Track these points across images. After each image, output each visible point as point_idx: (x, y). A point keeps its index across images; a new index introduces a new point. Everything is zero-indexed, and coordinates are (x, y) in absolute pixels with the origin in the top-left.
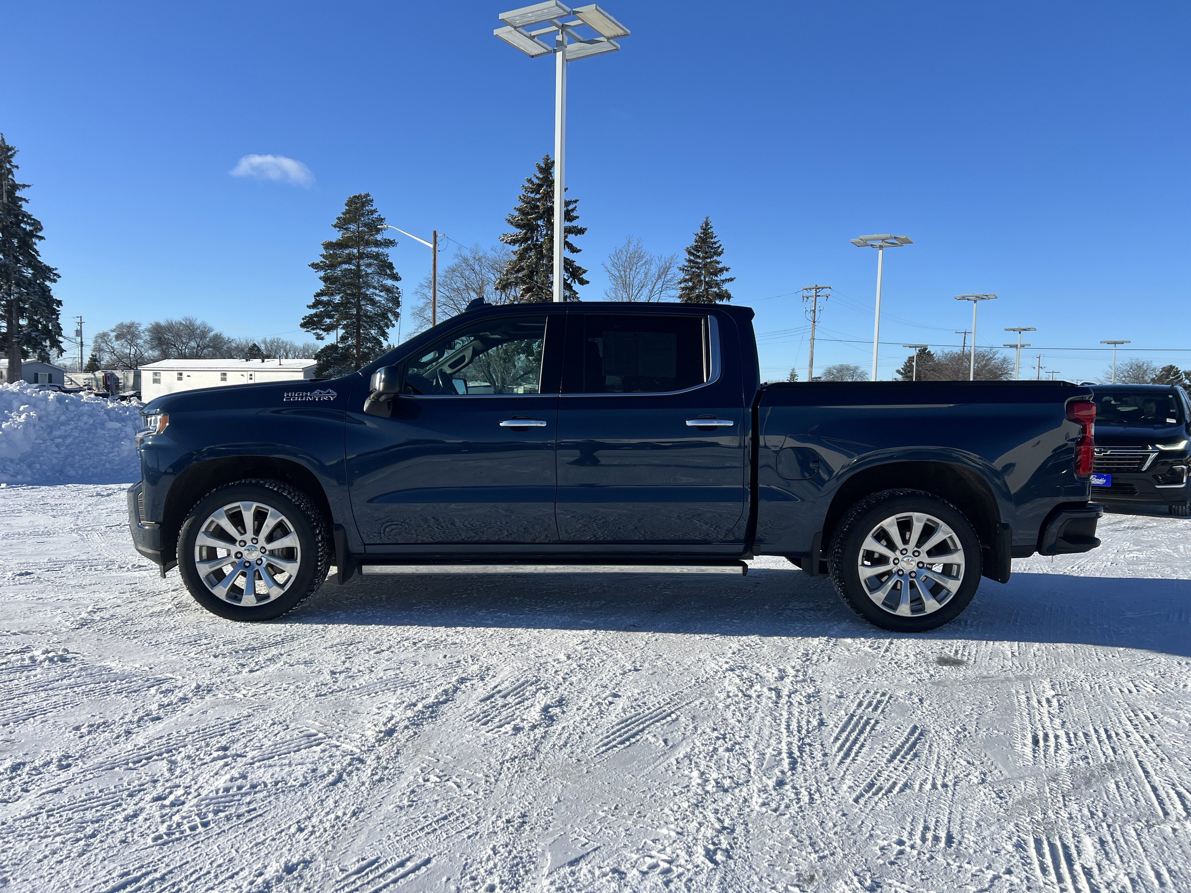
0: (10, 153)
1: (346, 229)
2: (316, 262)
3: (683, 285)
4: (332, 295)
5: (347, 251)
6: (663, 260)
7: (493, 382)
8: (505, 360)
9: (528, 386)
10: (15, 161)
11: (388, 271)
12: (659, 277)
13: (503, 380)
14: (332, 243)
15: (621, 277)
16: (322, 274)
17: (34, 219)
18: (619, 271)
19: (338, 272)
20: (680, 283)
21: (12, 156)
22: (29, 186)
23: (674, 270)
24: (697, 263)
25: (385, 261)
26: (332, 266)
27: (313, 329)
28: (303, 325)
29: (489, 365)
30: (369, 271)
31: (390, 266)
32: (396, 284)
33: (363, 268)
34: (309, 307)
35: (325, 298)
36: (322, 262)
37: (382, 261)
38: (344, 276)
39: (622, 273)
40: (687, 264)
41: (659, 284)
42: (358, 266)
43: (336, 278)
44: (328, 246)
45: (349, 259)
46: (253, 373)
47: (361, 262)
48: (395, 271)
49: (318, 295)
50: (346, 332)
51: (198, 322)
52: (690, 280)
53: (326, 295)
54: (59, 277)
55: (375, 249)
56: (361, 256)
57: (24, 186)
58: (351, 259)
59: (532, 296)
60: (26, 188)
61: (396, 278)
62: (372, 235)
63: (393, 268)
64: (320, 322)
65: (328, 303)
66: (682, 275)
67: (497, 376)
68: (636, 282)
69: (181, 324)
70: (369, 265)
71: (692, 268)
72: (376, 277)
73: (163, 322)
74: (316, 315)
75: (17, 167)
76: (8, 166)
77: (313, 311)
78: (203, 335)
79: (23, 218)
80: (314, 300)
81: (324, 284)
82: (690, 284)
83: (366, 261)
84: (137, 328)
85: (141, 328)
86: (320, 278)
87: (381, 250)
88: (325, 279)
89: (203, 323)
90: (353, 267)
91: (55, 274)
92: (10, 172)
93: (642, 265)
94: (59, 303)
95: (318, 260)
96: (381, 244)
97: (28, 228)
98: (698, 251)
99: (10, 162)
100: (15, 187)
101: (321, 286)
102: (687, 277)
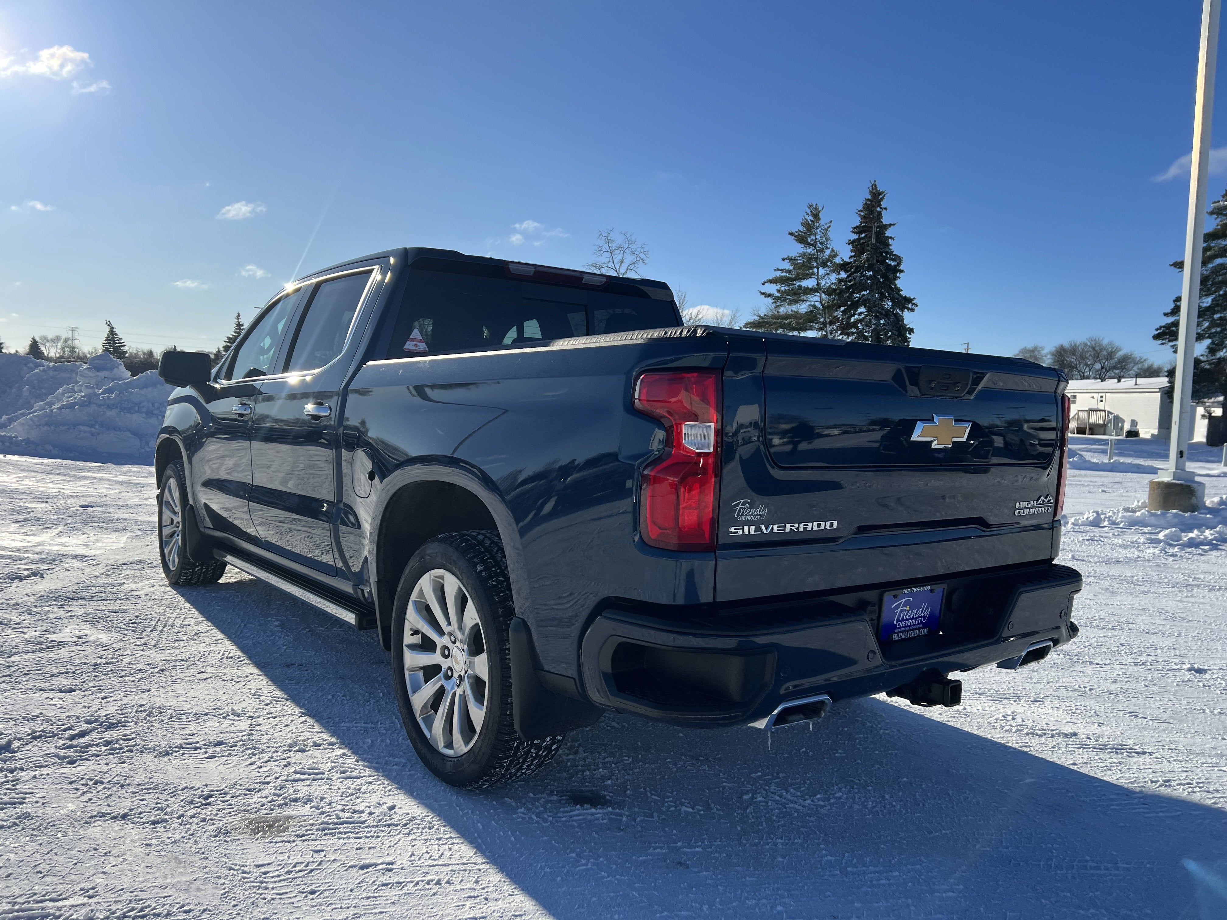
0: (881, 197)
10: (883, 204)
17: (895, 255)
21: (882, 199)
22: (894, 225)
27: (1169, 341)
28: (1156, 337)
34: (1166, 315)
46: (1104, 395)
50: (1213, 343)
51: (1105, 342)
54: (917, 306)
57: (890, 225)
60: (892, 227)
69: (1086, 345)
73: (1066, 345)
75: (886, 209)
76: (879, 209)
78: (1110, 355)
79: (887, 255)
84: (1039, 351)
85: (1044, 352)
89: (1110, 343)
91: (913, 304)
92: (880, 213)
94: (911, 331)
97: (893, 263)
99: (879, 205)
100: (885, 227)
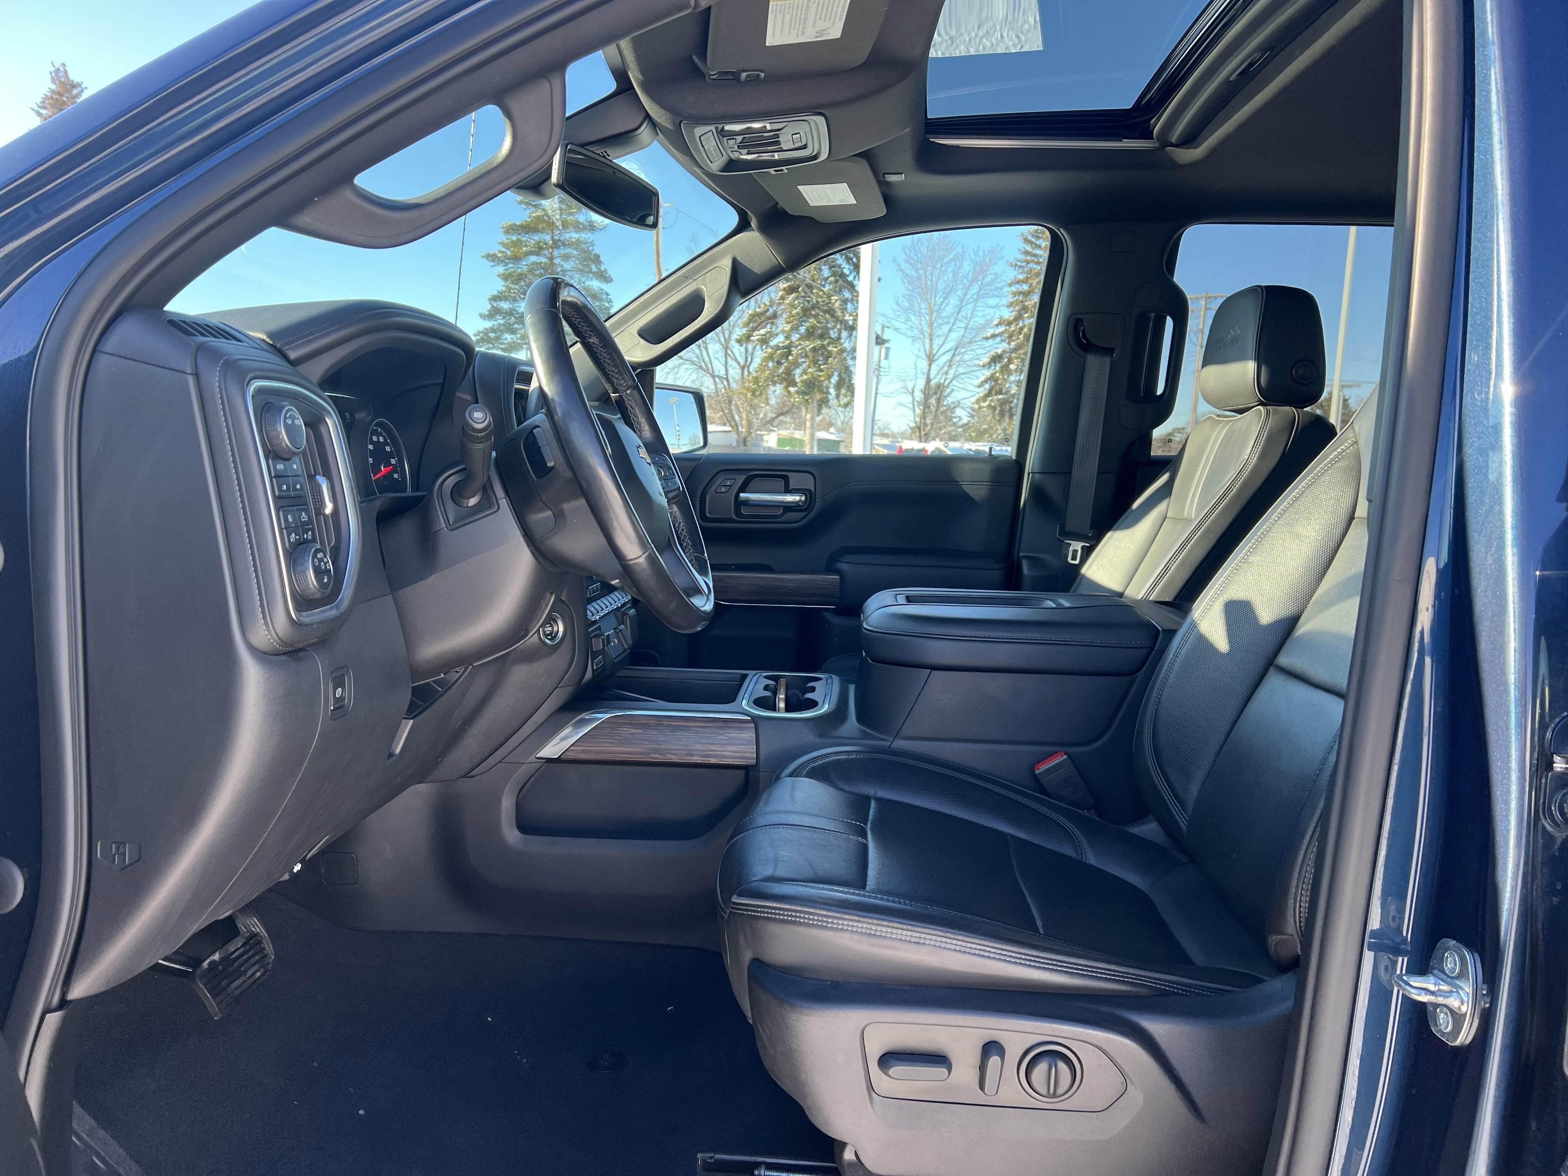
1: (535, 206)
2: (492, 252)
3: (1014, 289)
4: (515, 300)
5: (536, 238)
6: (981, 254)
7: (735, 427)
8: (753, 393)
9: (784, 433)
11: (593, 267)
12: (974, 280)
13: (750, 424)
14: (515, 225)
15: (919, 279)
16: (501, 269)
18: (917, 270)
19: (523, 267)
20: (1010, 285)
23: (1000, 267)
24: (1035, 255)
25: (589, 252)
26: (516, 259)
29: (730, 402)
30: (567, 266)
31: (597, 259)
32: (604, 286)
33: (557, 261)
35: (505, 305)
36: (500, 252)
37: (584, 251)
38: (530, 271)
39: (921, 272)
40: (1021, 257)
41: (975, 289)
42: (551, 259)
43: (520, 275)
44: (511, 229)
45: (539, 249)
47: (556, 253)
48: (603, 268)
49: (495, 299)
52: (1025, 281)
53: (506, 299)
55: (575, 236)
56: (556, 244)
58: (540, 248)
59: (797, 298)
61: (604, 277)
62: (571, 214)
63: (600, 263)
64: (498, 338)
65: (510, 313)
66: (1012, 274)
67: (740, 417)
68: (940, 287)
70: (566, 257)
71: (1028, 262)
72: (577, 276)
74: (493, 330)
77: (488, 324)
80: (489, 307)
81: (502, 283)
82: (1025, 287)
83: (563, 251)
86: (499, 276)
87: (583, 236)
88: (505, 277)
90: (544, 260)
93: (949, 262)
95: (496, 249)
96: (585, 228)
98: (1038, 238)
101: (499, 286)
102: (1021, 277)
